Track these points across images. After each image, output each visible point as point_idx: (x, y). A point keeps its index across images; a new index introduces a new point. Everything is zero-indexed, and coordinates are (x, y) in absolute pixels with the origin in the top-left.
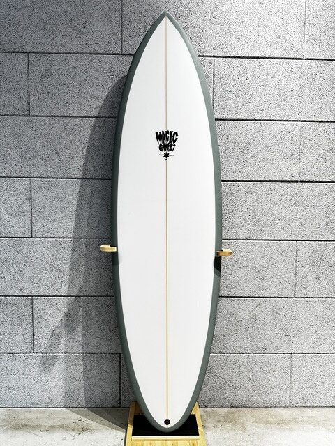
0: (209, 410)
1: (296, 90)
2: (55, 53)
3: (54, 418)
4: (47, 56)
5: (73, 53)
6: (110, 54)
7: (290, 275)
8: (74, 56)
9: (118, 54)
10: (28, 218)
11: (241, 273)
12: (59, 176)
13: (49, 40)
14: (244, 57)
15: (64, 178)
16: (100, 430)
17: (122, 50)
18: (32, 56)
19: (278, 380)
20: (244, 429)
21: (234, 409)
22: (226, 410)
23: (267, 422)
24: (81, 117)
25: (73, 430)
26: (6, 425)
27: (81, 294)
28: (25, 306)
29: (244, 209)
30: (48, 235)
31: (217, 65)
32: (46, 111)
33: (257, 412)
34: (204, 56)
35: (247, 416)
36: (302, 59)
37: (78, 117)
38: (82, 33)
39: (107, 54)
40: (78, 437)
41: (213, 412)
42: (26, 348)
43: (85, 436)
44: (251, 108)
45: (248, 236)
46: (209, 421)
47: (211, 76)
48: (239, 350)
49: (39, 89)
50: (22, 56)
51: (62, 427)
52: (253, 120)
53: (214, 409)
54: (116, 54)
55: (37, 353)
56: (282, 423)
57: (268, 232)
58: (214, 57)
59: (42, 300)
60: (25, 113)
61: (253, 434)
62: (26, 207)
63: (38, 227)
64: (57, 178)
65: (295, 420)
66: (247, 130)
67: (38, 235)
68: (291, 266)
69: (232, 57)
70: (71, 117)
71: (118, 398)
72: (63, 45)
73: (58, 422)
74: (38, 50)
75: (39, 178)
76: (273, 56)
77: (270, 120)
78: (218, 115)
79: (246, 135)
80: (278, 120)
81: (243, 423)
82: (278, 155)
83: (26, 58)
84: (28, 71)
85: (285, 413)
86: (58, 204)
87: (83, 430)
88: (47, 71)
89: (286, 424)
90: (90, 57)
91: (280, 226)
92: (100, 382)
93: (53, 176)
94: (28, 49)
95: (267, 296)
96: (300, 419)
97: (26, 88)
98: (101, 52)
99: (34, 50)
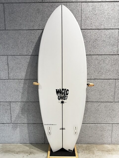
1: (116, 16)
2: (15, 3)
3: (20, 148)
4: (11, 4)
5: (23, 3)
6: (37, 3)
7: (112, 93)
9: (41, 2)
10: (7, 72)
12: (18, 54)
14: (94, 2)
15: (20, 55)
16: (37, 153)
18: (5, 5)
19: (107, 134)
20: (94, 153)
21: (89, 145)
22: (86, 145)
23: (103, 151)
24: (26, 30)
25: (27, 153)
26: (1, 151)
27: (29, 101)
28: (8, 106)
29: (94, 67)
30: (15, 78)
31: (83, 6)
32: (12, 28)
33: (99, 146)
34: (77, 2)
35: (94, 148)
37: (25, 30)
39: (36, 3)
40: (29, 156)
41: (81, 146)
42: (8, 121)
43: (32, 156)
44: (97, 24)
45: (95, 78)
46: (80, 150)
47: (80, 10)
48: (91, 122)
49: (9, 18)
50: (1, 5)
51: (23, 152)
52: (98, 29)
53: (81, 145)
54: (40, 3)
55: (13, 123)
56: (108, 151)
57: (103, 76)
58: (81, 2)
59: (14, 103)
60: (4, 29)
61: (98, 156)
62: (6, 67)
63: (11, 75)
64: (18, 55)
65: (113, 150)
66: (95, 33)
67: (11, 78)
68: (113, 90)
69: (89, 2)
70: (22, 30)
71: (44, 140)
73: (21, 149)
74: (8, 2)
75: (11, 55)
77: (105, 29)
78: (83, 28)
79: (95, 36)
80: (108, 29)
81: (93, 151)
82: (108, 43)
83: (3, 6)
84: (4, 11)
85: (109, 147)
86: (19, 66)
87: (31, 153)
88: (12, 11)
89: (110, 151)
90: (29, 4)
91: (108, 73)
92: (37, 135)
93: (16, 54)
94: (4, 2)
95: (103, 101)
96: (116, 149)
97: (4, 19)
98: (34, 2)
99: (6, 2)
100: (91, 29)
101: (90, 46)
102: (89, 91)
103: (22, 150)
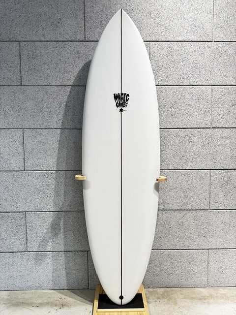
0: (151, 290)
1: (208, 63)
2: (38, 41)
3: (43, 298)
4: (33, 44)
5: (51, 41)
6: (77, 41)
7: (206, 194)
8: (52, 43)
9: (82, 41)
10: (21, 157)
11: (172, 193)
12: (43, 127)
13: (34, 32)
14: (170, 41)
15: (46, 129)
16: (75, 306)
17: (85, 38)
18: (22, 44)
19: (199, 268)
20: (176, 303)
21: (168, 289)
22: (163, 290)
23: (192, 298)
24: (57, 86)
25: (56, 305)
26: (8, 303)
27: (60, 210)
28: (21, 219)
29: (173, 148)
30: (36, 169)
31: (152, 47)
32: (33, 82)
33: (185, 291)
35: (178, 294)
36: (211, 42)
37: (55, 86)
38: (57, 27)
39: (75, 41)
40: (60, 310)
41: (154, 291)
42: (22, 248)
43: (64, 310)
44: (176, 77)
45: (176, 167)
46: (151, 298)
48: (172, 247)
49: (27, 66)
50: (15, 44)
51: (48, 304)
52: (178, 85)
53: (155, 289)
55: (29, 252)
56: (203, 299)
57: (190, 164)
58: (150, 41)
59: (32, 214)
60: (19, 84)
61: (183, 307)
62: (21, 149)
63: (29, 164)
64: (42, 129)
65: (211, 296)
66: (173, 92)
67: (29, 169)
68: (207, 188)
69: (162, 41)
70: (50, 86)
71: (87, 282)
72: (44, 36)
74: (27, 40)
75: (29, 129)
76: (191, 40)
77: (190, 85)
80: (196, 85)
81: (175, 299)
82: (196, 109)
83: (18, 45)
84: (20, 54)
85: (204, 292)
86: (43, 147)
87: (63, 306)
88: (33, 54)
89: (205, 299)
90: (63, 44)
91: (198, 160)
92: (74, 272)
93: (39, 127)
94: (19, 39)
95: (190, 209)
96: (216, 295)
97: (19, 66)
98: (71, 40)
99: (24, 39)
100: (167, 85)
101: (165, 113)
102: (167, 190)
103: (46, 301)
